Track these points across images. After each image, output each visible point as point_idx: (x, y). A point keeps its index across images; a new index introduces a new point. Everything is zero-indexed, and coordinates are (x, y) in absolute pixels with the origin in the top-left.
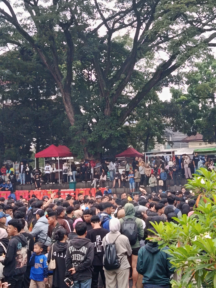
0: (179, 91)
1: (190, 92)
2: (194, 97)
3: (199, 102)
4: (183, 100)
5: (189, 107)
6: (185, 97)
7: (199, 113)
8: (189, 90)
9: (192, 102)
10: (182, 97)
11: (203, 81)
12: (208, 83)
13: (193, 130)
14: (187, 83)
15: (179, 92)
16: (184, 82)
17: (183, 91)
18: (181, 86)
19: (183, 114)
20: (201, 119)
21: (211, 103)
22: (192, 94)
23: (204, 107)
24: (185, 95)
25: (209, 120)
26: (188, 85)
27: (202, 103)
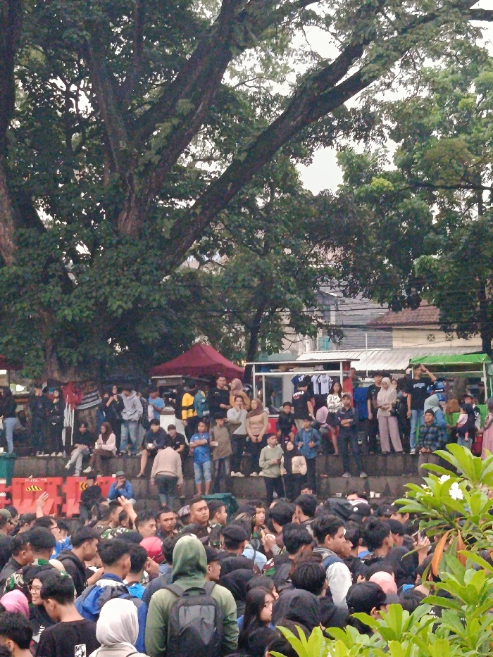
0: (369, 159)
1: (405, 165)
2: (415, 184)
3: (432, 200)
4: (380, 190)
5: (398, 215)
6: (387, 183)
7: (431, 235)
8: (402, 157)
9: (409, 197)
10: (377, 182)
11: (445, 131)
12: (463, 136)
13: (408, 292)
14: (395, 135)
15: (367, 165)
16: (386, 132)
17: (379, 161)
18: (374, 146)
19: (379, 238)
20: (435, 257)
21: (470, 203)
22: (409, 172)
23: (449, 217)
24: (386, 175)
25: (462, 260)
26: (397, 140)
27: (441, 204)
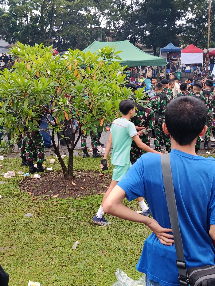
1: (11, 11)
4: (6, 17)
5: (10, 22)
6: (7, 15)
7: (17, 27)
9: (12, 18)
10: (5, 15)
11: (20, 4)
12: (23, 6)
13: (13, 40)
15: (2, 11)
16: (6, 3)
17: (5, 10)
18: (4, 6)
20: (18, 32)
24: (7, 13)
26: (9, 6)
